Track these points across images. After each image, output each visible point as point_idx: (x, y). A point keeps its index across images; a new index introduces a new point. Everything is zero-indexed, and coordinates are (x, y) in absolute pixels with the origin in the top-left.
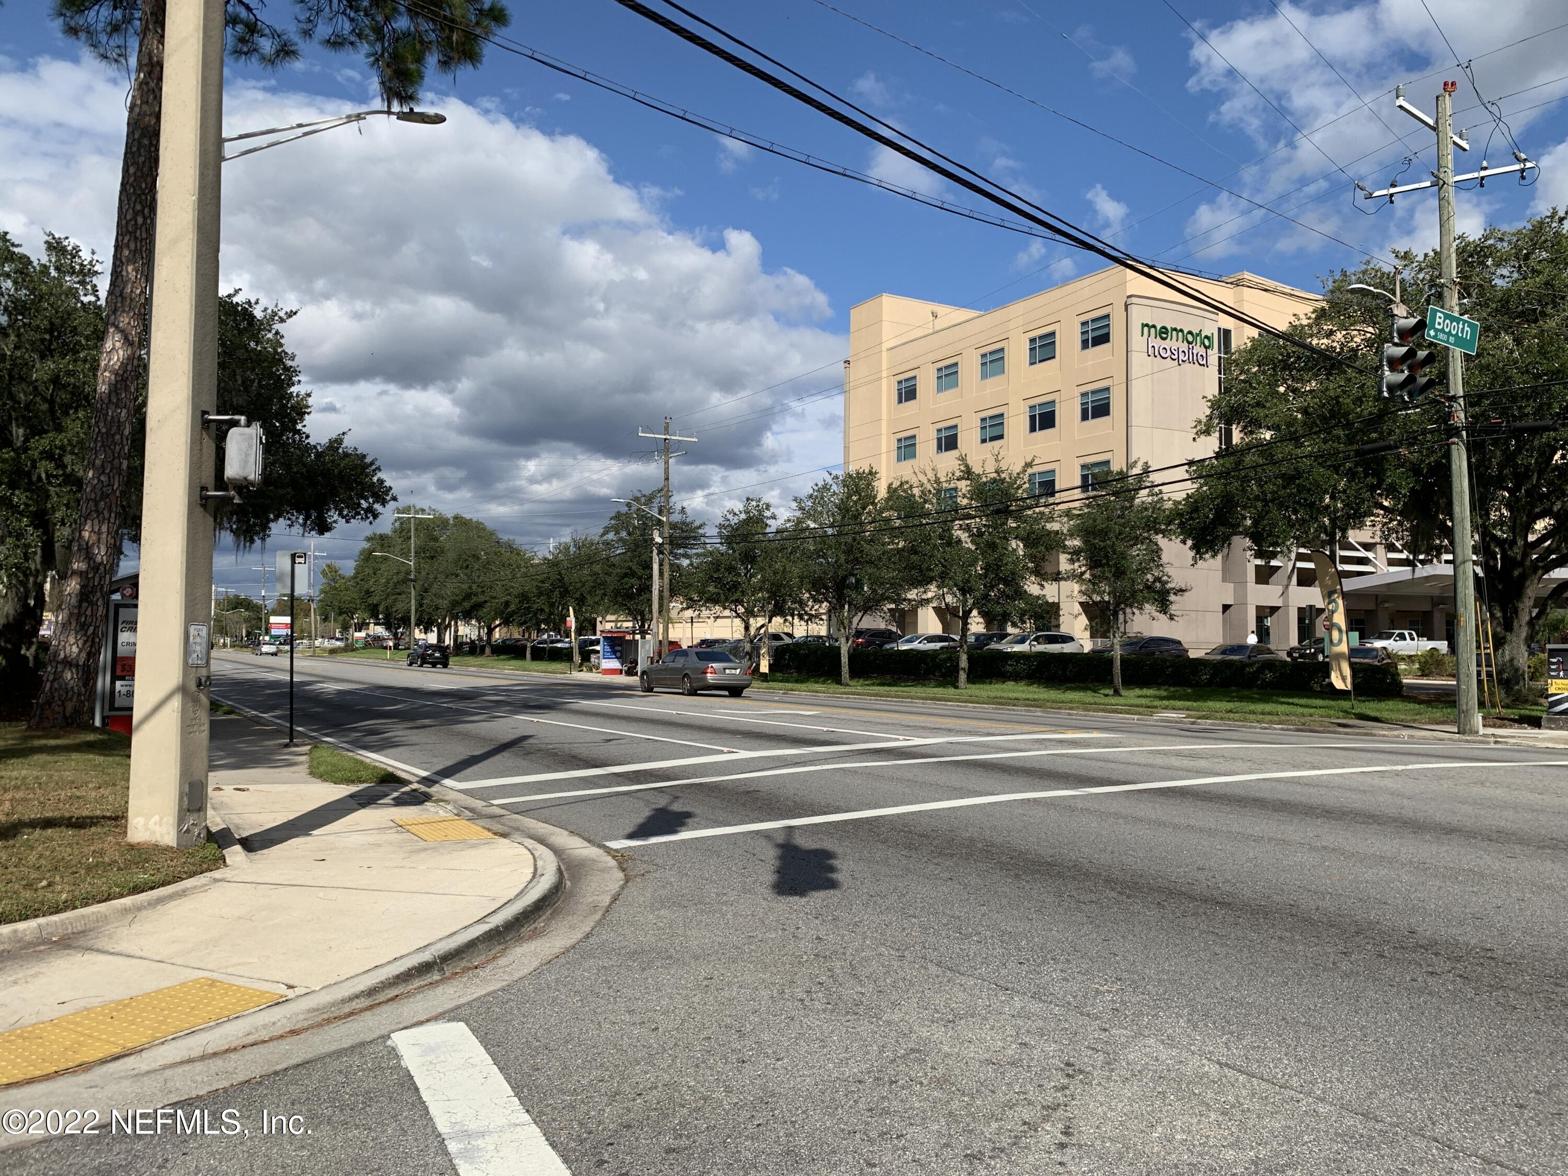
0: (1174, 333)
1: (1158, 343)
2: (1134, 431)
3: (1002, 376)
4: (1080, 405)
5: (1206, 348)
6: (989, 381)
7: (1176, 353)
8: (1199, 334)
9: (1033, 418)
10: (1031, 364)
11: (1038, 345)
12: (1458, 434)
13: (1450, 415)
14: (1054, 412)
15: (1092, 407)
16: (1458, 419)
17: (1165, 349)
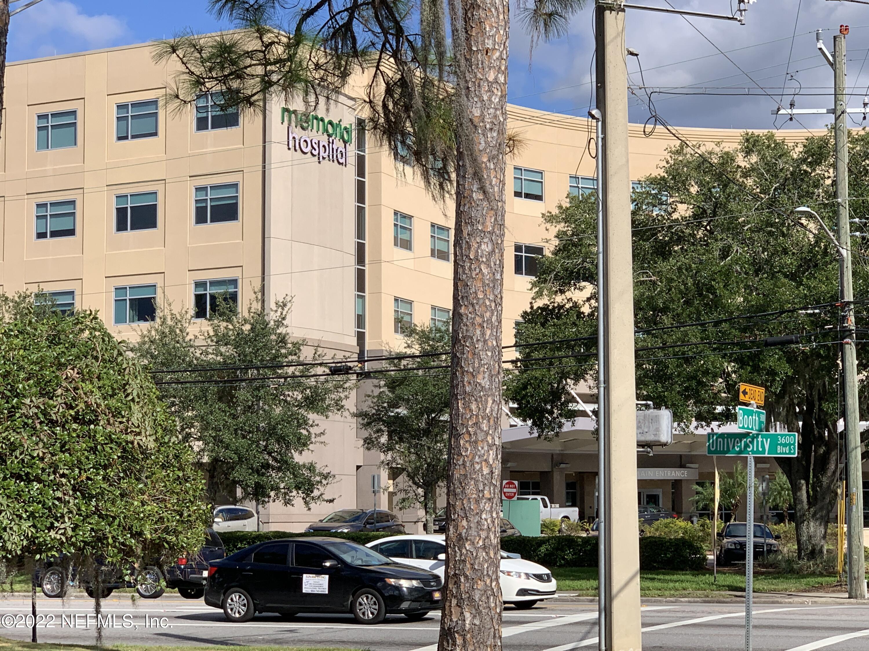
0: (315, 121)
1: (298, 133)
2: (273, 245)
3: (74, 148)
4: (193, 203)
5: (345, 142)
6: (51, 153)
7: (316, 146)
8: (339, 125)
9: (121, 213)
10: (120, 138)
11: (130, 114)
12: (850, 336)
13: (844, 318)
14: (154, 207)
15: (212, 206)
16: (851, 322)
17: (305, 141)
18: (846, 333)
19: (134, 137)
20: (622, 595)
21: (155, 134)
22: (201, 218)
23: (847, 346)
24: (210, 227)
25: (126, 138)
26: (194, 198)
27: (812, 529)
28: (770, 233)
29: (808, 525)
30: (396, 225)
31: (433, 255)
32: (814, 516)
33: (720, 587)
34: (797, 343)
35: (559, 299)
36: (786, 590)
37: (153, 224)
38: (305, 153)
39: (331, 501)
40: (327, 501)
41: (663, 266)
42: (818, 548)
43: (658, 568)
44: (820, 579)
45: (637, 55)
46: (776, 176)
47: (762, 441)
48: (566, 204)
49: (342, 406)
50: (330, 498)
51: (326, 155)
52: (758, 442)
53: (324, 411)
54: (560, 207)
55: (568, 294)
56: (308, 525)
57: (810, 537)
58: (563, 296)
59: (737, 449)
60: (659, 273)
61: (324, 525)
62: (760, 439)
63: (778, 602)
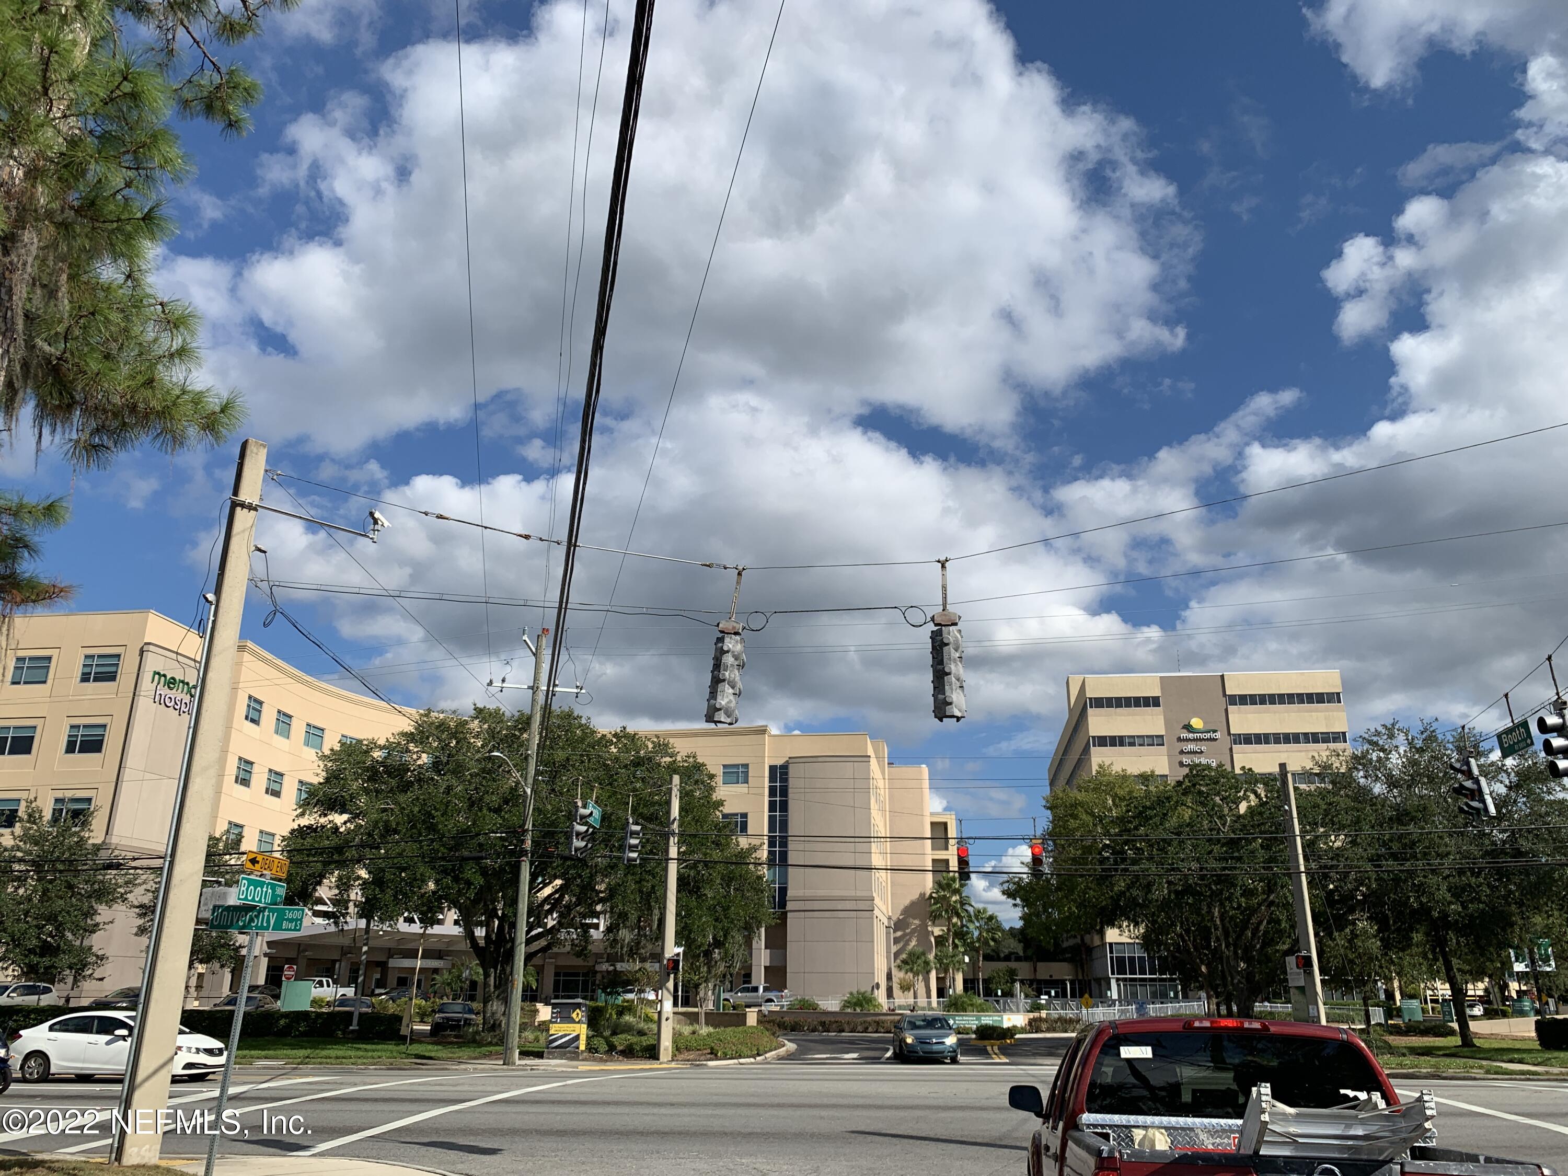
0: (181, 684)
1: (164, 691)
4: (66, 737)
7: (179, 703)
10: (13, 683)
11: (26, 665)
12: (526, 855)
13: (523, 841)
14: (32, 738)
15: (81, 741)
16: (528, 844)
17: (170, 698)
18: (523, 853)
19: (25, 683)
20: (147, 1084)
21: (45, 682)
22: (70, 748)
23: (523, 863)
24: (77, 756)
25: (19, 683)
26: (67, 733)
27: (495, 1008)
28: (484, 778)
29: (492, 1005)
30: (239, 768)
31: (267, 792)
32: (498, 997)
33: (408, 1056)
34: (487, 859)
35: (323, 820)
36: (460, 1058)
37: (28, 751)
38: (168, 707)
39: (101, 979)
40: (97, 979)
41: (402, 798)
42: (498, 1022)
43: (373, 1039)
44: (491, 1048)
45: (265, 552)
46: (494, 737)
47: (268, 916)
48: (337, 747)
49: (126, 899)
50: (100, 977)
51: (186, 710)
52: (264, 916)
53: (110, 903)
54: (332, 750)
55: (330, 818)
56: (92, 1000)
57: (493, 1014)
58: (326, 819)
59: (241, 924)
60: (397, 803)
61: (109, 999)
62: (266, 913)
63: (447, 1069)
